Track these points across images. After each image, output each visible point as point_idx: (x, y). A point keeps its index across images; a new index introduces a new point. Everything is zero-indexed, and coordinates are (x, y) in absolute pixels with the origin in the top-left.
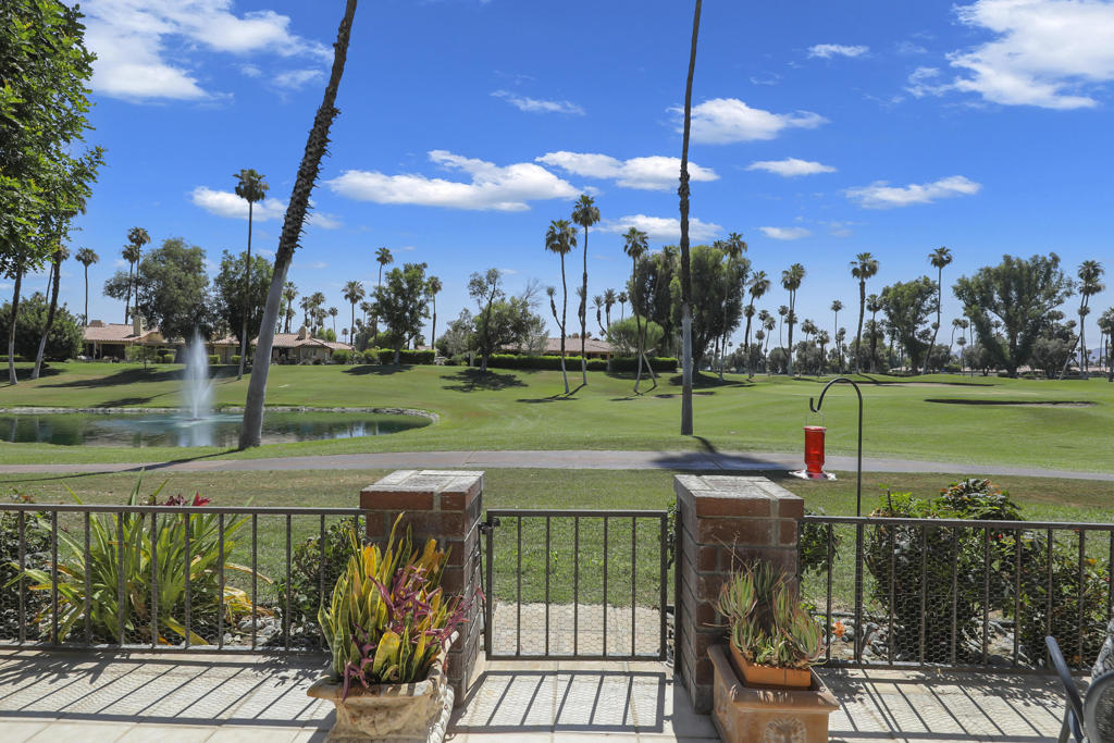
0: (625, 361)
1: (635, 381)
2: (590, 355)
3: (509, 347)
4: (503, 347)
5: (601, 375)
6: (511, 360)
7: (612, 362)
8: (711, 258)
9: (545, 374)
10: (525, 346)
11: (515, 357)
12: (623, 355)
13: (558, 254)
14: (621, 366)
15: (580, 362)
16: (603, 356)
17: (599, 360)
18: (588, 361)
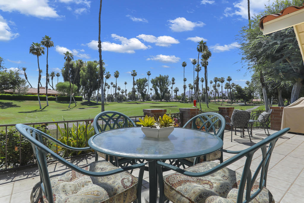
0: (63, 97)
1: (69, 104)
2: (49, 95)
3: (8, 91)
4: (5, 91)
5: (54, 102)
6: (9, 96)
7: (58, 98)
8: (94, 66)
9: (27, 102)
10: (16, 91)
11: (11, 95)
12: (62, 95)
13: (36, 56)
14: (61, 99)
15: (45, 97)
16: (54, 95)
17: (53, 97)
18: (48, 97)
